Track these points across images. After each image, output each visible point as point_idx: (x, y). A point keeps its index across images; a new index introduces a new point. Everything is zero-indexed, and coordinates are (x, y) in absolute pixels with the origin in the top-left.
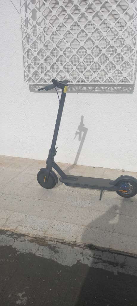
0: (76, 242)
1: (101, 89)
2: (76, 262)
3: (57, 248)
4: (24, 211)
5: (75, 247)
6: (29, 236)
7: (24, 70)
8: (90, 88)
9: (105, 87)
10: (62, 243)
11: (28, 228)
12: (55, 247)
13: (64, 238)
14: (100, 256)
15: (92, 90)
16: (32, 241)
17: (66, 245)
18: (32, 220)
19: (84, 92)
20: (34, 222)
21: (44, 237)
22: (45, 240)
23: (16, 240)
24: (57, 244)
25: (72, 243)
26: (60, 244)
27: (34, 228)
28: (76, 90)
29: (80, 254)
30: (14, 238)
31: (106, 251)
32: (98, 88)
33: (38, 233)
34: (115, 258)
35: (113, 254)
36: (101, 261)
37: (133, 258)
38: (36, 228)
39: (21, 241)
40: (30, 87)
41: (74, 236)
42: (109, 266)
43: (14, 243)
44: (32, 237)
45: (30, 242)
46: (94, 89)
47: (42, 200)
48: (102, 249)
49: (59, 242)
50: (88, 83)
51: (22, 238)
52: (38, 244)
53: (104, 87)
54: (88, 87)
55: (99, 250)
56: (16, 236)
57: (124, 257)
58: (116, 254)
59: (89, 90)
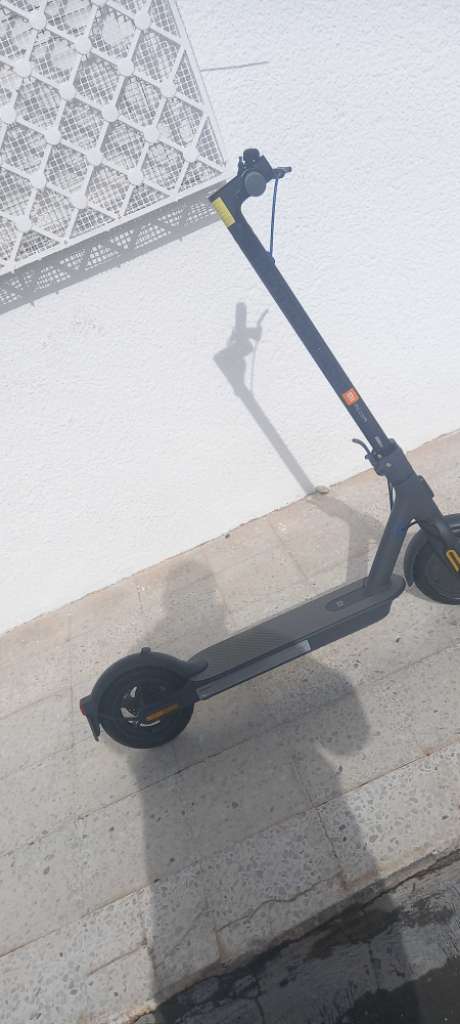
1: (114, 247)
3: (433, 900)
4: (172, 860)
6: (292, 938)
8: (72, 262)
9: (127, 234)
10: (431, 870)
11: (263, 915)
12: (421, 904)
13: (426, 845)
15: (83, 265)
16: (322, 950)
18: (241, 869)
19: (56, 287)
20: (260, 874)
21: (353, 902)
22: (365, 906)
23: (260, 994)
24: (418, 887)
26: (427, 876)
27: (282, 892)
28: (17, 292)
30: (242, 995)
32: (100, 247)
33: (321, 903)
38: (292, 892)
39: (284, 983)
41: (446, 812)
43: (262, 1014)
44: (308, 935)
45: (317, 962)
46: (86, 258)
47: (187, 768)
49: (420, 875)
50: (66, 242)
51: (275, 971)
52: (354, 942)
53: (122, 236)
54: (62, 262)
56: (245, 982)
59: (70, 271)
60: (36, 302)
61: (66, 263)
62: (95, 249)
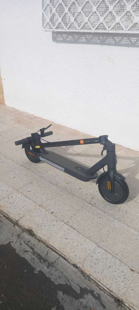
0: (18, 222)
1: (130, 41)
2: (7, 242)
5: (16, 227)
7: (43, 13)
8: (117, 39)
9: (136, 39)
10: (6, 218)
14: (34, 245)
15: (120, 41)
17: (9, 220)
19: (110, 44)
24: (2, 217)
25: (15, 221)
26: (5, 218)
28: (100, 40)
29: (17, 235)
31: (43, 242)
32: (127, 38)
34: (47, 254)
35: (48, 248)
36: (31, 250)
37: (66, 262)
40: (53, 36)
41: (21, 214)
42: (35, 260)
46: (121, 40)
48: (39, 238)
49: (4, 216)
50: (110, 31)
53: (134, 38)
54: (114, 38)
55: (36, 238)
57: (57, 256)
58: (50, 250)
59: (115, 41)
60: (103, 46)
61: (116, 39)
62: (125, 38)
